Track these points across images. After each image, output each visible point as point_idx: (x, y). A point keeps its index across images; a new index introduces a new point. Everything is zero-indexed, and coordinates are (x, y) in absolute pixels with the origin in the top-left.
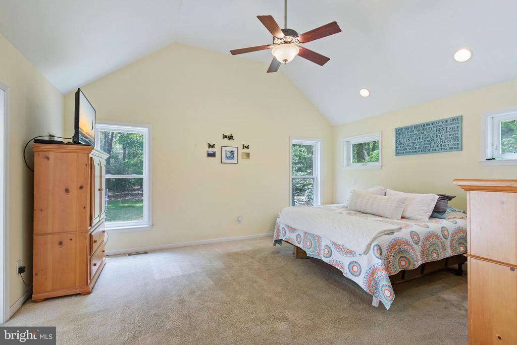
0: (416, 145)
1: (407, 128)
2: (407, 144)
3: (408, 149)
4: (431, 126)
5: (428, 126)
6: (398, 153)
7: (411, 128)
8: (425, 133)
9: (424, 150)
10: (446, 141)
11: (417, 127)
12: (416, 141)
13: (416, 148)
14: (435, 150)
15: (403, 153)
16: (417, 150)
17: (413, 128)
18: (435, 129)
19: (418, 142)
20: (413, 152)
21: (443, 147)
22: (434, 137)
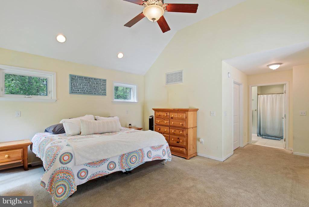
0: (85, 89)
1: (80, 77)
2: (79, 87)
3: (80, 90)
4: (93, 80)
5: (92, 80)
6: (72, 92)
7: (82, 77)
8: (90, 82)
9: (90, 93)
10: (101, 90)
11: (86, 78)
12: (85, 87)
13: (85, 91)
14: (95, 94)
15: (77, 93)
16: (86, 92)
17: (83, 78)
18: (95, 82)
19: (86, 88)
20: (83, 93)
21: (99, 93)
22: (95, 86)
